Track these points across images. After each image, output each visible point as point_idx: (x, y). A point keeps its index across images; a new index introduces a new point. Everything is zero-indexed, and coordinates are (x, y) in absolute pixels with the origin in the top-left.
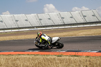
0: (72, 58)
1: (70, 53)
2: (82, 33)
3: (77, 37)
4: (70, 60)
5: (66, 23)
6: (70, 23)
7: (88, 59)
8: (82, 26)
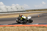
0: (10, 28)
1: (10, 25)
2: (16, 16)
3: (14, 18)
4: (9, 29)
5: (9, 11)
6: (11, 11)
7: (18, 28)
8: (16, 13)
